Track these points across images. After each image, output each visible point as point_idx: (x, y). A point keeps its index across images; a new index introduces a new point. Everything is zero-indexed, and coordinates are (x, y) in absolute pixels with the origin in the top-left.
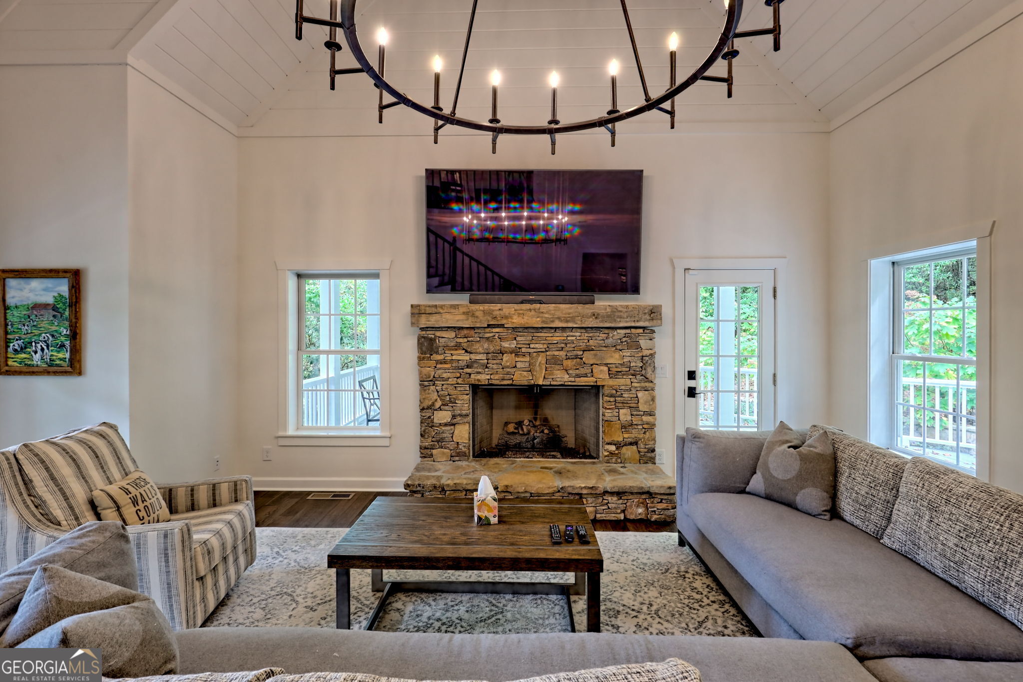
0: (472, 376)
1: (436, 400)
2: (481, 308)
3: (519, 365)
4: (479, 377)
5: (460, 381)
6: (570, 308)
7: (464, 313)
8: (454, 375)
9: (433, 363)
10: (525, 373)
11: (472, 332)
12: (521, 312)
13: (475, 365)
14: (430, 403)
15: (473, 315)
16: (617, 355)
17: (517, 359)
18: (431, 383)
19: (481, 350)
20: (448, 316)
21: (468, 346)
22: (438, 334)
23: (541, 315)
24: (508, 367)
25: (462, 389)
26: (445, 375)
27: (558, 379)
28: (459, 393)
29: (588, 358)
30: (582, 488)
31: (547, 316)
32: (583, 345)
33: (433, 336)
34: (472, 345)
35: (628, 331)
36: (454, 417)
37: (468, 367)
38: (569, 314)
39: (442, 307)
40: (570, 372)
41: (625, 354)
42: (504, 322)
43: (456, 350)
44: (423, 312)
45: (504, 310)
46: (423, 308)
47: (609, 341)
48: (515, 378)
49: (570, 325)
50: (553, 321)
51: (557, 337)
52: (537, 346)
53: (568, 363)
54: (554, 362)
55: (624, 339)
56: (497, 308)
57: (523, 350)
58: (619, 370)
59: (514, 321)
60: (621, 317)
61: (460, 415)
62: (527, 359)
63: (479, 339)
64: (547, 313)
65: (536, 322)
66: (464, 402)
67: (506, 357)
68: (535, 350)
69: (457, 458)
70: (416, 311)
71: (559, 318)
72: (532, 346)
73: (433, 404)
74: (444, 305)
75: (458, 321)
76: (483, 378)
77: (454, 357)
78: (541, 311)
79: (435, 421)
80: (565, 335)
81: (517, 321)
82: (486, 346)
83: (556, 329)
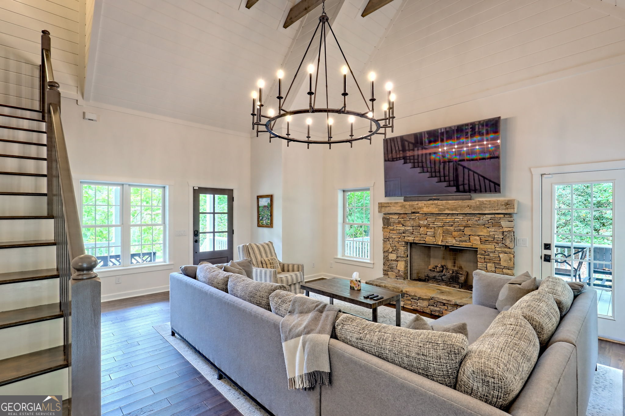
0: (406, 237)
1: (390, 248)
2: (408, 204)
3: (428, 233)
4: (409, 238)
5: (400, 240)
6: (455, 203)
7: (400, 206)
8: (397, 237)
9: (388, 230)
10: (431, 238)
11: (406, 215)
12: (428, 205)
13: (407, 232)
14: (387, 249)
15: (405, 207)
16: (485, 231)
17: (427, 230)
18: (388, 240)
19: (410, 225)
20: (393, 208)
21: (404, 223)
22: (391, 216)
23: (438, 207)
24: (422, 234)
25: (401, 244)
26: (394, 237)
27: (449, 242)
28: (400, 245)
29: (467, 231)
30: (443, 300)
31: (441, 207)
32: (464, 224)
33: (388, 217)
34: (406, 222)
35: (493, 216)
36: (397, 257)
37: (404, 233)
38: (454, 206)
39: (391, 203)
40: (456, 239)
41: (490, 230)
42: (419, 210)
43: (398, 224)
44: (383, 206)
45: (419, 204)
46: (383, 204)
47: (481, 222)
48: (426, 240)
49: (454, 212)
50: (444, 210)
51: (449, 219)
52: (438, 223)
53: (455, 234)
54: (447, 233)
55: (490, 221)
56: (416, 204)
57: (431, 225)
58: (487, 239)
59: (424, 210)
60: (486, 208)
61: (400, 257)
62: (433, 230)
63: (409, 219)
64: (441, 205)
65: (435, 211)
66: (402, 250)
67: (422, 229)
68: (437, 226)
69: (399, 278)
70: (381, 206)
71: (448, 209)
72: (435, 223)
73: (388, 250)
74: (392, 203)
75: (398, 210)
76: (411, 239)
77: (398, 228)
78: (438, 204)
79: (389, 258)
80: (453, 217)
81: (426, 210)
82: (412, 222)
83: (448, 214)
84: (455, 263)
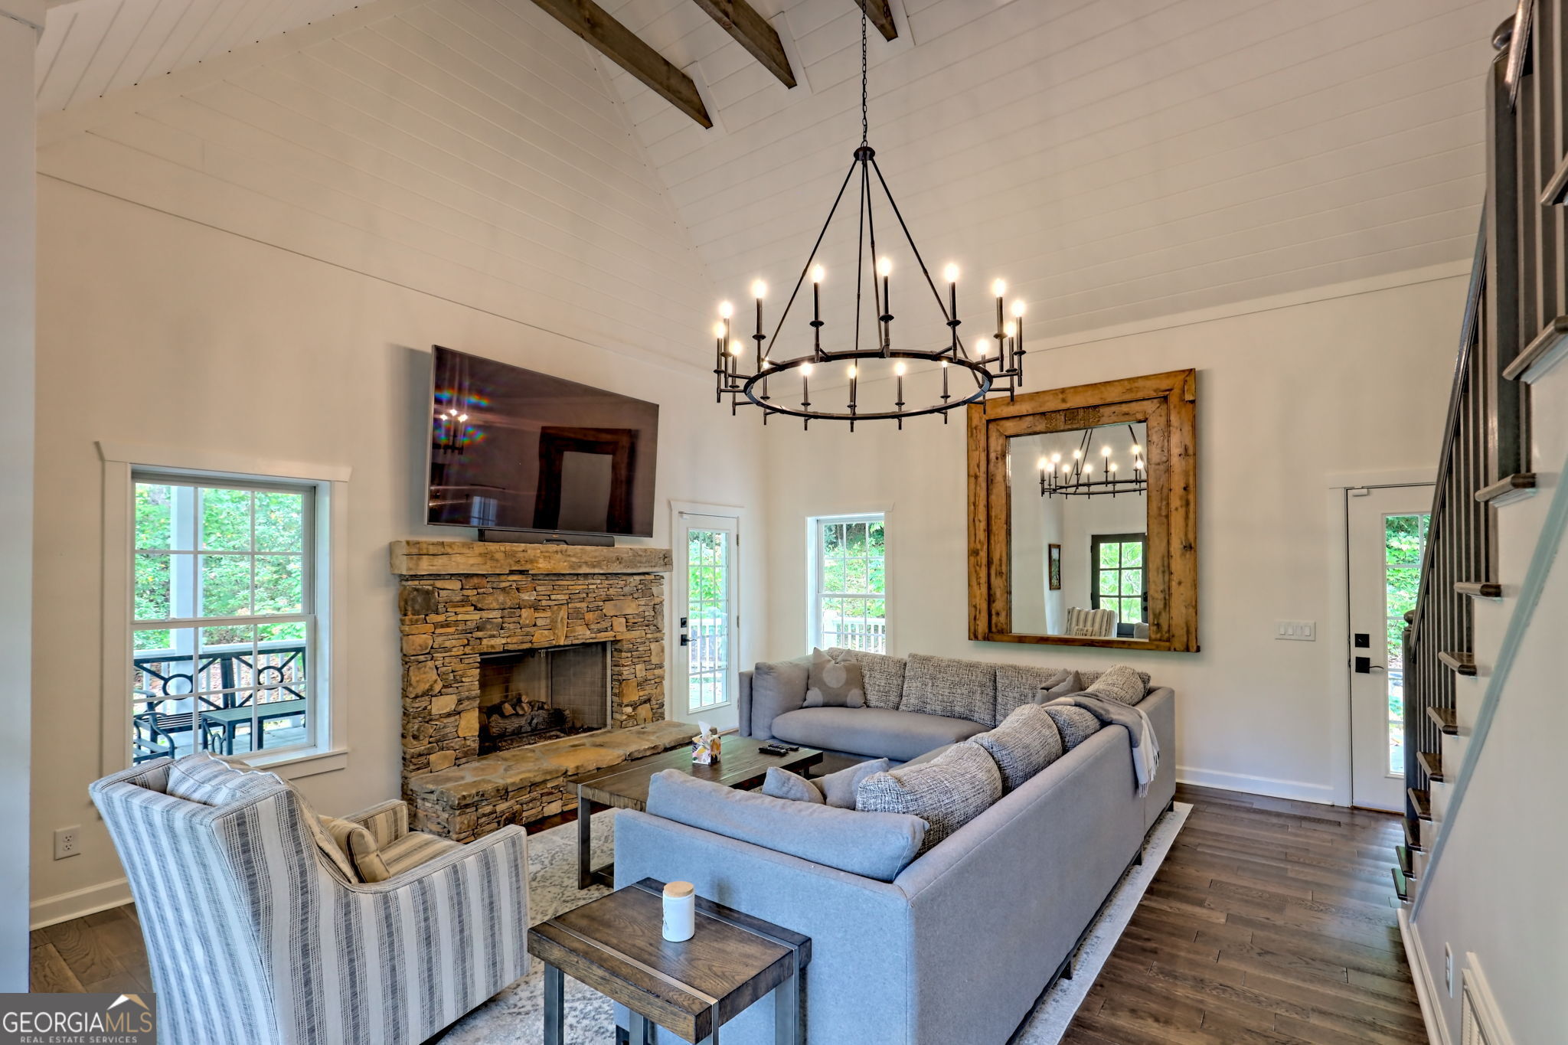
0: (485, 642)
1: (436, 681)
2: (502, 549)
3: (539, 622)
4: (493, 642)
5: (468, 650)
6: (596, 551)
7: (480, 554)
8: (461, 642)
9: (430, 628)
10: (546, 632)
11: (485, 581)
12: (547, 554)
13: (489, 627)
14: (427, 686)
15: (492, 559)
16: (634, 605)
17: (537, 615)
18: (429, 657)
19: (495, 605)
20: (459, 559)
21: (478, 601)
22: (439, 584)
23: (568, 559)
24: (527, 626)
25: (471, 661)
26: (448, 644)
27: (580, 637)
28: (467, 666)
29: (609, 609)
31: (574, 559)
32: (603, 593)
33: (430, 588)
34: (484, 599)
35: (642, 577)
36: (460, 702)
37: (479, 629)
38: (595, 557)
39: (451, 545)
40: (592, 627)
41: (640, 603)
42: (528, 567)
43: (463, 606)
44: (425, 551)
45: (529, 551)
46: (425, 546)
47: (627, 589)
48: (535, 639)
49: (597, 571)
50: (580, 567)
51: (579, 586)
52: (558, 597)
53: (590, 616)
54: (575, 615)
55: (640, 587)
56: (521, 549)
57: (544, 603)
58: (636, 621)
59: (540, 566)
60: (641, 562)
61: (468, 698)
62: (548, 614)
63: (491, 590)
64: (574, 556)
65: (563, 567)
66: (472, 678)
67: (525, 613)
68: (556, 603)
69: (464, 760)
70: (415, 551)
71: (586, 563)
72: (553, 597)
73: (431, 688)
74: (454, 543)
75: (472, 565)
76: (497, 643)
77: (460, 617)
78: (568, 553)
79: (434, 712)
80: (587, 582)
81: (543, 566)
82: (501, 598)
83: (586, 575)
84: (507, 690)
